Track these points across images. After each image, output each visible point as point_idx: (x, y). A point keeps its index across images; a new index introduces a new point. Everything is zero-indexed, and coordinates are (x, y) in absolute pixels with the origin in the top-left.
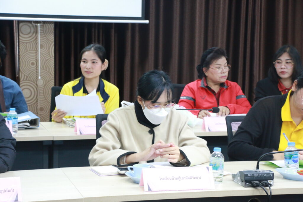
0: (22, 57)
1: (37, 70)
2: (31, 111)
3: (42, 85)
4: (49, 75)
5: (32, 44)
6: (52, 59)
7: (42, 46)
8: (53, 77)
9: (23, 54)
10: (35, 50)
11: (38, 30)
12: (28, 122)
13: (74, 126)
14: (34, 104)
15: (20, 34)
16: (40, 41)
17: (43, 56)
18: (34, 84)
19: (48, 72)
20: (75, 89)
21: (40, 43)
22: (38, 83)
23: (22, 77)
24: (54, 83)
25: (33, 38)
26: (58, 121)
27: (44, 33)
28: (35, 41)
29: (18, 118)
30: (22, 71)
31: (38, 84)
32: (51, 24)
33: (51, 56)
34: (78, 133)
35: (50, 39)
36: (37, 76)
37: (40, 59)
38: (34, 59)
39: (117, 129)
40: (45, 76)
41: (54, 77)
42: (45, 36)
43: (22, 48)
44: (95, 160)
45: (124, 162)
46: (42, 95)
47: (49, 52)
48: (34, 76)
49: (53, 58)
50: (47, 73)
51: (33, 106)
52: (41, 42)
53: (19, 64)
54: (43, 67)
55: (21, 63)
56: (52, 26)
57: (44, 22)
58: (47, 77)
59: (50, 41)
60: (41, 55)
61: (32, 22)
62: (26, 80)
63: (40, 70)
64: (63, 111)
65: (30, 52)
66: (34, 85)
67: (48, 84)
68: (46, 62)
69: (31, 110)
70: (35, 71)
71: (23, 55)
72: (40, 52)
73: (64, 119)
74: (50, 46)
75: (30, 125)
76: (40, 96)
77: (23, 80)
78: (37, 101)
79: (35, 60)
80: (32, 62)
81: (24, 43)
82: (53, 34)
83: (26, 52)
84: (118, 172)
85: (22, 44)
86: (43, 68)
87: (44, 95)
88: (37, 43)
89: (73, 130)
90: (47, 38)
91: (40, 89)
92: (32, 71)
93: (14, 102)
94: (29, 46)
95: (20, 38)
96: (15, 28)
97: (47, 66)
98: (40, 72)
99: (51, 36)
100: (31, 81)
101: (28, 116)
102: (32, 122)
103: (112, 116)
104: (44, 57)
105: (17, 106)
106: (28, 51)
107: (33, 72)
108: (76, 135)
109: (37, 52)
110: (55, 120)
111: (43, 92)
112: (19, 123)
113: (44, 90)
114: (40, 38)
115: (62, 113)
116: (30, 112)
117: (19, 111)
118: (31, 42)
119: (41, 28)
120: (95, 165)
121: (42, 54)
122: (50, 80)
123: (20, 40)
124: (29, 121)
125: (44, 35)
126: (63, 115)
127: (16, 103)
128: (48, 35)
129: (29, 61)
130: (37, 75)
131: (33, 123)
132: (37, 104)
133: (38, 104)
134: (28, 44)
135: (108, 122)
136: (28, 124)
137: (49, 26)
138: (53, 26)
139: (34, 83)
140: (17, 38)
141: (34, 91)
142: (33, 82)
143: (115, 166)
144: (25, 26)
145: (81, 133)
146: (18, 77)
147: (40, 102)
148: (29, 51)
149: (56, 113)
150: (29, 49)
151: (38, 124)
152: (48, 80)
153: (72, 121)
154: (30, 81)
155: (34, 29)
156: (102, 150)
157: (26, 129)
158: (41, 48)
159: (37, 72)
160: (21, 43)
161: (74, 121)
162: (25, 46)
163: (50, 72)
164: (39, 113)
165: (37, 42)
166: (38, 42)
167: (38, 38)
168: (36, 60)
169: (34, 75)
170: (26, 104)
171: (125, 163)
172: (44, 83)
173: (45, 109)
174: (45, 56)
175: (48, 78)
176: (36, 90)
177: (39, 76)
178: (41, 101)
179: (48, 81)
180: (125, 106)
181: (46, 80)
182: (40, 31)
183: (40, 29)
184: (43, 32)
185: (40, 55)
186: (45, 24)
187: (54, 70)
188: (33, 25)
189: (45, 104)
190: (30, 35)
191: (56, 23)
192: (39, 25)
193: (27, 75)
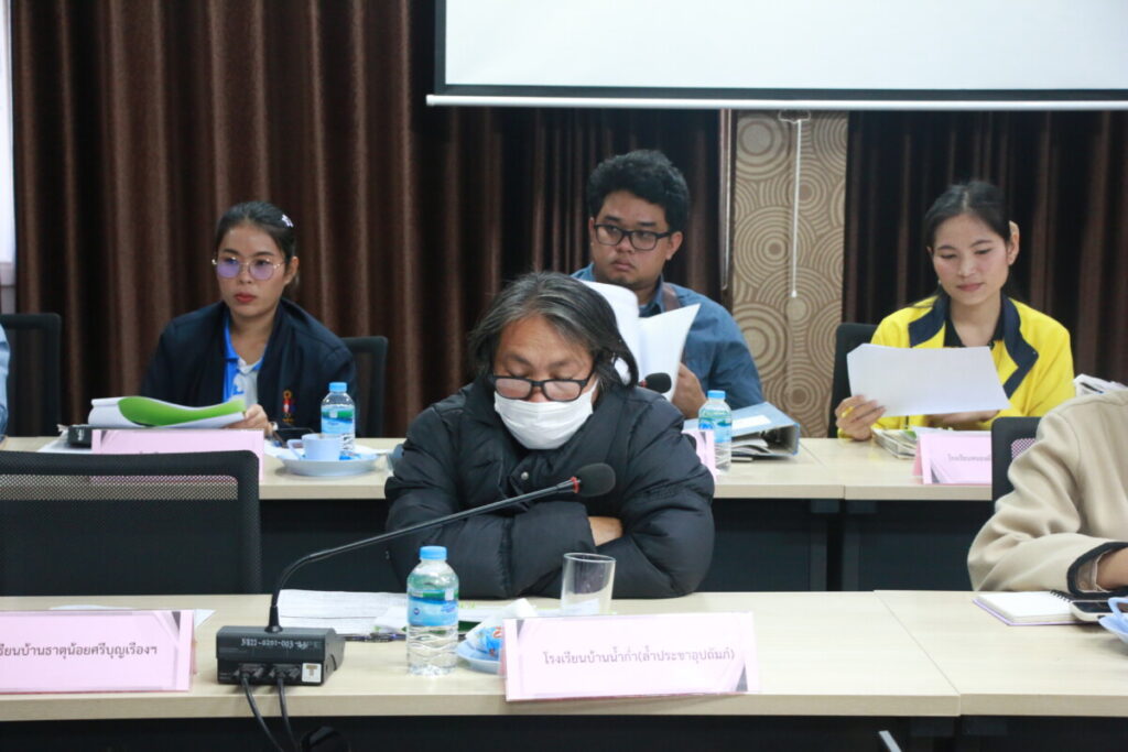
0: (741, 227)
1: (787, 267)
2: (771, 402)
3: (801, 320)
4: (826, 285)
5: (773, 186)
6: (837, 233)
7: (805, 193)
8: (837, 294)
9: (746, 216)
10: (783, 206)
11: (796, 141)
12: (763, 436)
13: (913, 455)
14: (776, 378)
15: (740, 153)
16: (801, 175)
17: (809, 222)
18: (777, 314)
19: (823, 274)
20: (919, 332)
21: (801, 181)
22: (789, 312)
23: (739, 294)
24: (840, 313)
25: (779, 165)
26: (856, 434)
27: (815, 149)
28: (784, 176)
29: (734, 422)
30: (740, 272)
31: (790, 317)
32: (837, 121)
33: (835, 224)
34: (927, 479)
35: (832, 168)
36: (787, 289)
37: (798, 235)
38: (780, 232)
39: (1070, 467)
40: (813, 290)
41: (840, 291)
42: (818, 159)
43: (742, 199)
44: (989, 567)
45: (1093, 580)
46: (799, 352)
47: (828, 211)
48: (779, 288)
49: (841, 229)
50: (819, 279)
51: (772, 387)
52: (806, 178)
53: (731, 249)
54: (807, 257)
55: (739, 248)
56: (842, 125)
57: (817, 113)
58: (819, 294)
59: (834, 173)
60: (802, 219)
61: (779, 115)
62: (753, 301)
63: (795, 269)
64: (870, 403)
65: (766, 209)
66: (776, 318)
67: (821, 314)
68: (817, 241)
69: (771, 397)
70: (780, 273)
71: (746, 221)
72: (800, 212)
73: (877, 430)
74: (833, 190)
75: (769, 447)
76: (794, 352)
77: (744, 302)
78: (785, 371)
79: (784, 238)
80: (771, 242)
81: (747, 180)
82: (845, 151)
83: (756, 210)
84: (1073, 615)
85: (745, 187)
86: (808, 262)
87: (807, 351)
88: (789, 183)
89: (907, 467)
90: (823, 164)
91: (797, 332)
92: (772, 273)
93: (718, 371)
94: (764, 193)
95: (738, 164)
96: (722, 135)
97: (821, 256)
98: (797, 276)
99: (838, 157)
100: (769, 305)
101: (761, 418)
102: (776, 438)
103: (1055, 424)
104: (812, 227)
105: (729, 384)
106: (761, 208)
107: (776, 275)
108: (919, 485)
109: (790, 211)
110: (848, 432)
111: (806, 341)
112: (735, 439)
113: (807, 336)
114: (801, 164)
115: (869, 409)
116: (767, 406)
117: (737, 402)
118: (772, 178)
119: (806, 134)
120: (990, 587)
121: (805, 217)
122: (829, 303)
123: (738, 173)
124: (764, 432)
125: (813, 156)
126: (873, 416)
127: (726, 372)
128: (828, 157)
129: (764, 239)
130: (787, 283)
131: (778, 441)
132: (785, 378)
133: (789, 379)
134: (762, 185)
135: (1038, 442)
136: (763, 444)
137: (831, 124)
138: (846, 126)
139: (778, 311)
140: (729, 166)
141: (778, 339)
142: (773, 307)
143: (1061, 593)
144: (754, 126)
145: (935, 479)
146: (728, 293)
147: (794, 374)
148: (766, 206)
149: (851, 408)
150: (765, 202)
151: (794, 443)
152: (823, 301)
153: (904, 438)
154: (763, 304)
155: (784, 137)
156: (1013, 534)
157: (757, 458)
158: (801, 198)
159: (787, 275)
160: (742, 182)
161: (910, 438)
162: (753, 193)
163: (829, 273)
164: (791, 410)
165: (791, 177)
166: (794, 179)
167: (795, 165)
168: (787, 236)
169: (779, 285)
170: (757, 377)
171: (1097, 586)
172: (807, 312)
173: (810, 394)
174: (814, 223)
175: (823, 295)
176: (781, 335)
177: (791, 288)
178: (798, 371)
179: (821, 305)
180: (1086, 393)
181: (814, 300)
182: (802, 142)
183: (802, 137)
184: (812, 146)
185: (799, 220)
186: (819, 120)
187: (842, 269)
188: (780, 123)
189: (810, 379)
190: (771, 155)
191: (853, 115)
192: (799, 121)
193: (757, 286)
